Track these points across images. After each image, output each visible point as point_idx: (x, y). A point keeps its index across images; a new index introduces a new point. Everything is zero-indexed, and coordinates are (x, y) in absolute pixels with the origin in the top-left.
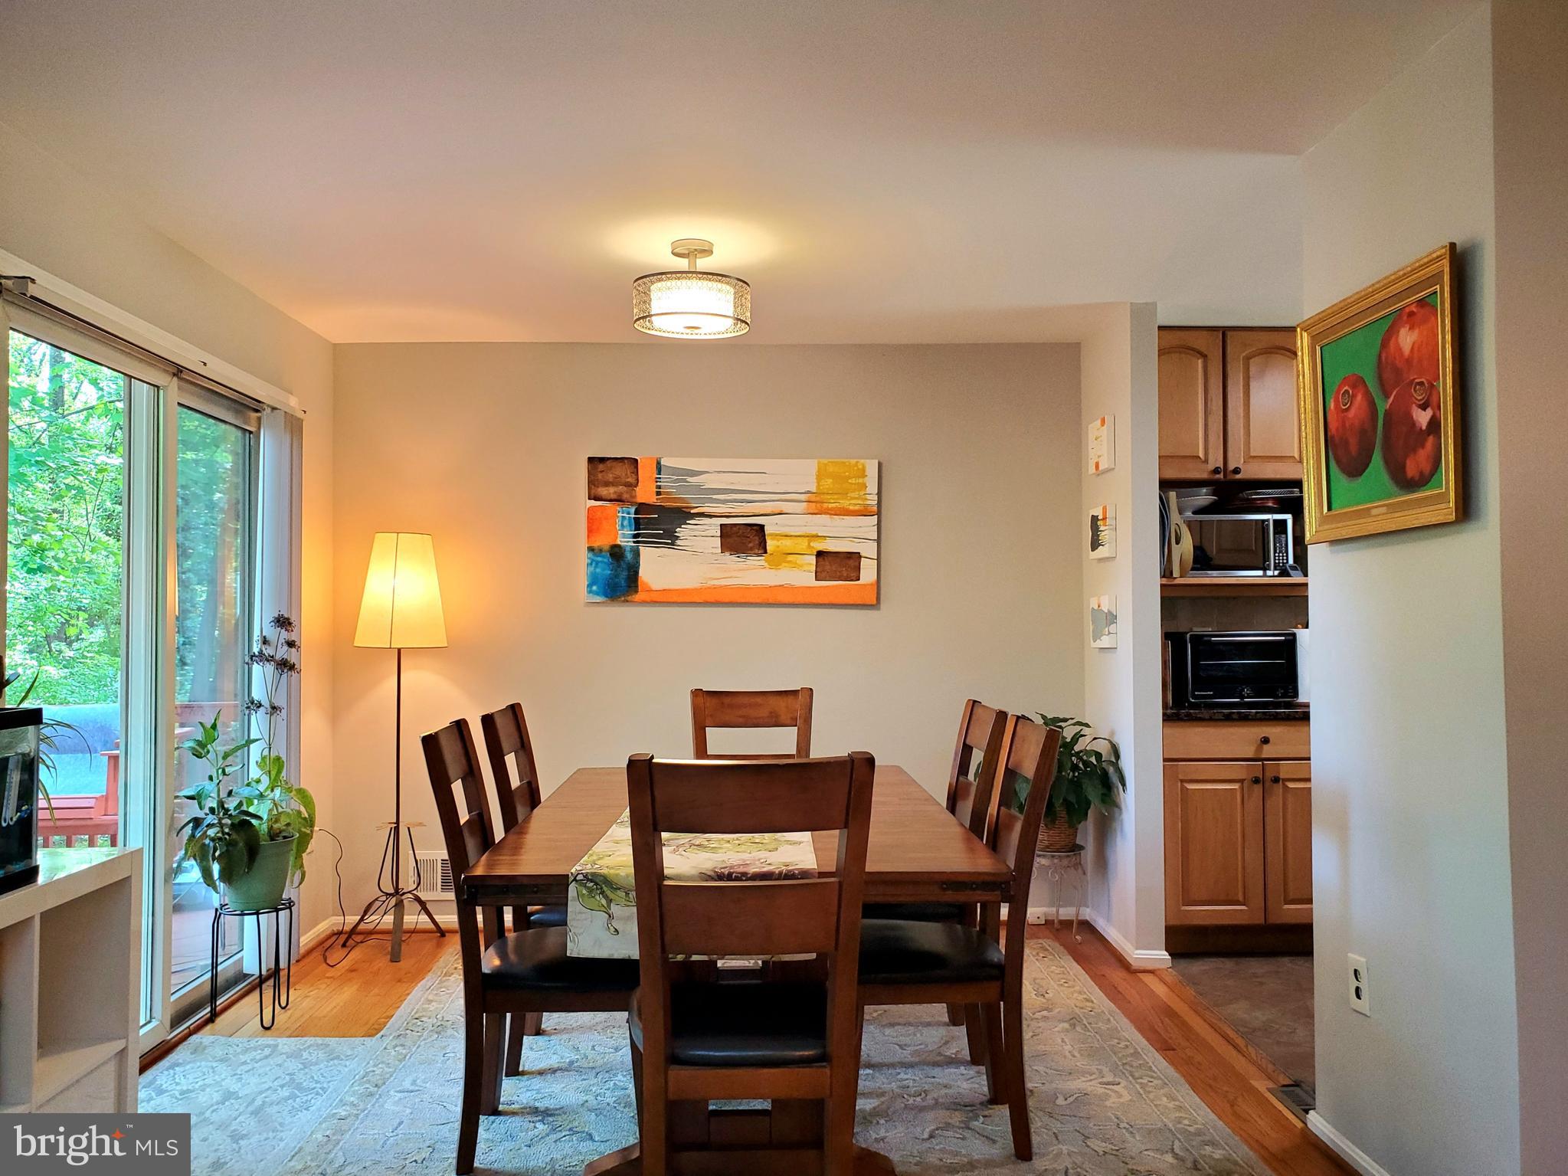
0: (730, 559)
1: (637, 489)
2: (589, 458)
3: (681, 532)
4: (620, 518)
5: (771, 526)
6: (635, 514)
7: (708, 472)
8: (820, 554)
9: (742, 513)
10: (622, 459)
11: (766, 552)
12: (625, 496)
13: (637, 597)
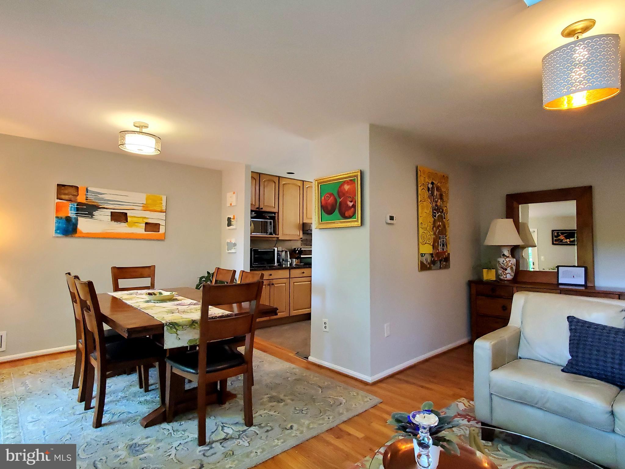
0: (114, 224)
1: (78, 197)
2: (58, 185)
3: (95, 213)
4: (70, 207)
5: (129, 213)
6: (77, 206)
7: (106, 194)
8: (146, 223)
9: (119, 209)
10: (72, 186)
11: (127, 222)
12: (73, 199)
13: (76, 235)
